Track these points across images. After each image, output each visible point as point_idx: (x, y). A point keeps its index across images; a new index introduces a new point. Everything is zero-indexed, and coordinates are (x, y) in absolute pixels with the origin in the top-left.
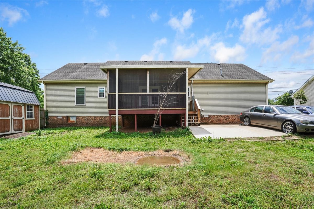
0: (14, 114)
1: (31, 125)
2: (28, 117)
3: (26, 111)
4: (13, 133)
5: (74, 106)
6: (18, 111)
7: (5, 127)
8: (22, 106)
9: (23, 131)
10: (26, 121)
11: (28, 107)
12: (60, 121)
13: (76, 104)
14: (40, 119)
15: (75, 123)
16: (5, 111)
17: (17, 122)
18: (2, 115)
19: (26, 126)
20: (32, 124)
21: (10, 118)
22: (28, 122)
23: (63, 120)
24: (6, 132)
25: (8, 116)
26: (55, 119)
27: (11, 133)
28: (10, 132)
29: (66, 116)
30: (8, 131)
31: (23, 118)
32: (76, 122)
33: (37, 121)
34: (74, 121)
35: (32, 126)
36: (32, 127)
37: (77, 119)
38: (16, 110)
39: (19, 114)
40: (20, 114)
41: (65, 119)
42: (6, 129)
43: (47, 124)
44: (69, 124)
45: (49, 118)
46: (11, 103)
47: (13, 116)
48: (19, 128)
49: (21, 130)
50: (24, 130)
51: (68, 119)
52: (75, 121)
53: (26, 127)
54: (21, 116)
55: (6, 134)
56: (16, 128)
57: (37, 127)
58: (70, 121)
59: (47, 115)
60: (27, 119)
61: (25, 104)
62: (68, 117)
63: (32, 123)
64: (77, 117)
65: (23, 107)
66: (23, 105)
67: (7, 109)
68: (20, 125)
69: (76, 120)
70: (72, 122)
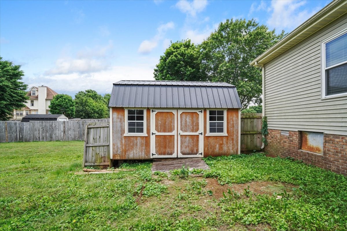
0: (183, 126)
1: (217, 146)
2: (212, 130)
3: (208, 122)
4: (179, 157)
5: (320, 101)
6: (190, 122)
7: (165, 148)
8: (198, 113)
9: (200, 156)
10: (207, 138)
11: (211, 113)
12: (286, 142)
13: (324, 96)
14: (241, 134)
15: (321, 154)
16: (167, 123)
17: (189, 140)
18: (161, 130)
19: (208, 148)
20: (221, 145)
21: (174, 133)
22: (211, 141)
23: (292, 141)
24: (168, 154)
25: (171, 130)
26: (277, 136)
27: (176, 157)
28: (174, 156)
29: (297, 130)
30: (171, 154)
31: (201, 134)
32: (325, 153)
33: (235, 139)
34: (318, 150)
35: (221, 148)
36: (219, 149)
37: (326, 142)
38: (188, 120)
39: (193, 127)
40: (196, 126)
41: (296, 139)
42: (168, 150)
43: (266, 145)
44: (305, 154)
45: (268, 133)
46: (178, 109)
47: (181, 129)
48: (192, 151)
49: (196, 154)
50: (201, 154)
51: (304, 138)
52: (321, 147)
53: (206, 149)
54: (197, 130)
55: (167, 157)
56: (187, 150)
57: (233, 149)
58: (307, 144)
59: (266, 125)
60: (208, 134)
61: (205, 110)
62: (302, 134)
63: (221, 142)
64: (326, 136)
65: (201, 115)
66: (201, 112)
67: (170, 120)
68: (193, 145)
69: (324, 147)
70: (311, 149)
